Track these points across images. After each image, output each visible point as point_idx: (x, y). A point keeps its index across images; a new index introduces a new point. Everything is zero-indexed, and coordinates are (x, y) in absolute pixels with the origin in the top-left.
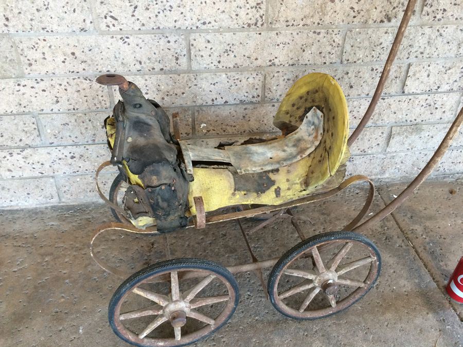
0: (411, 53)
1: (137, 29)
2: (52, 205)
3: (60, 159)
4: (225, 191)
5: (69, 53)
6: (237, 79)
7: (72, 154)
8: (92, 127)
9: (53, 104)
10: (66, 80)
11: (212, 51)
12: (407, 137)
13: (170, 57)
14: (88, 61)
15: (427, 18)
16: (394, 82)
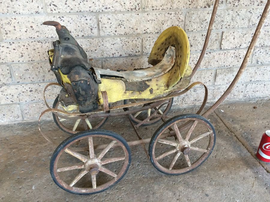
0: (223, 26)
1: (68, 12)
2: (18, 122)
3: (23, 92)
4: (120, 91)
5: (29, 26)
6: (127, 41)
7: (31, 89)
8: (42, 71)
9: (19, 57)
10: (27, 43)
11: (111, 24)
12: (225, 75)
13: (88, 28)
14: (40, 31)
15: (230, 5)
16: (215, 42)
